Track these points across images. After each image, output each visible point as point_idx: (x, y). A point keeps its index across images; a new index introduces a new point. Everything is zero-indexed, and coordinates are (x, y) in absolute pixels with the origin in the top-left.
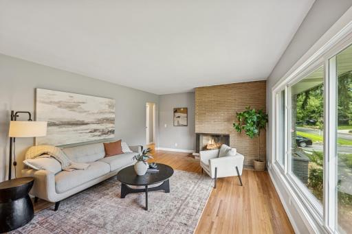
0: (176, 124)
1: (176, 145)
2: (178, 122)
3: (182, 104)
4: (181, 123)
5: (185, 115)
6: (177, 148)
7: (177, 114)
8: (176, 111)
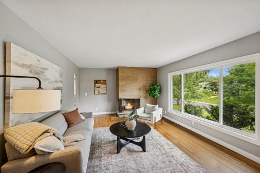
0: (96, 93)
1: (97, 109)
2: (99, 91)
3: (102, 77)
4: (101, 92)
5: (105, 86)
6: (97, 112)
7: (97, 85)
8: (96, 82)
